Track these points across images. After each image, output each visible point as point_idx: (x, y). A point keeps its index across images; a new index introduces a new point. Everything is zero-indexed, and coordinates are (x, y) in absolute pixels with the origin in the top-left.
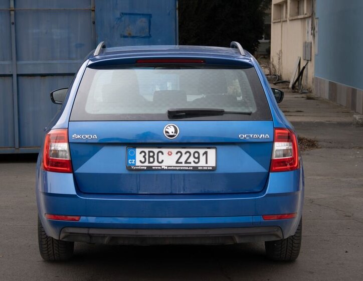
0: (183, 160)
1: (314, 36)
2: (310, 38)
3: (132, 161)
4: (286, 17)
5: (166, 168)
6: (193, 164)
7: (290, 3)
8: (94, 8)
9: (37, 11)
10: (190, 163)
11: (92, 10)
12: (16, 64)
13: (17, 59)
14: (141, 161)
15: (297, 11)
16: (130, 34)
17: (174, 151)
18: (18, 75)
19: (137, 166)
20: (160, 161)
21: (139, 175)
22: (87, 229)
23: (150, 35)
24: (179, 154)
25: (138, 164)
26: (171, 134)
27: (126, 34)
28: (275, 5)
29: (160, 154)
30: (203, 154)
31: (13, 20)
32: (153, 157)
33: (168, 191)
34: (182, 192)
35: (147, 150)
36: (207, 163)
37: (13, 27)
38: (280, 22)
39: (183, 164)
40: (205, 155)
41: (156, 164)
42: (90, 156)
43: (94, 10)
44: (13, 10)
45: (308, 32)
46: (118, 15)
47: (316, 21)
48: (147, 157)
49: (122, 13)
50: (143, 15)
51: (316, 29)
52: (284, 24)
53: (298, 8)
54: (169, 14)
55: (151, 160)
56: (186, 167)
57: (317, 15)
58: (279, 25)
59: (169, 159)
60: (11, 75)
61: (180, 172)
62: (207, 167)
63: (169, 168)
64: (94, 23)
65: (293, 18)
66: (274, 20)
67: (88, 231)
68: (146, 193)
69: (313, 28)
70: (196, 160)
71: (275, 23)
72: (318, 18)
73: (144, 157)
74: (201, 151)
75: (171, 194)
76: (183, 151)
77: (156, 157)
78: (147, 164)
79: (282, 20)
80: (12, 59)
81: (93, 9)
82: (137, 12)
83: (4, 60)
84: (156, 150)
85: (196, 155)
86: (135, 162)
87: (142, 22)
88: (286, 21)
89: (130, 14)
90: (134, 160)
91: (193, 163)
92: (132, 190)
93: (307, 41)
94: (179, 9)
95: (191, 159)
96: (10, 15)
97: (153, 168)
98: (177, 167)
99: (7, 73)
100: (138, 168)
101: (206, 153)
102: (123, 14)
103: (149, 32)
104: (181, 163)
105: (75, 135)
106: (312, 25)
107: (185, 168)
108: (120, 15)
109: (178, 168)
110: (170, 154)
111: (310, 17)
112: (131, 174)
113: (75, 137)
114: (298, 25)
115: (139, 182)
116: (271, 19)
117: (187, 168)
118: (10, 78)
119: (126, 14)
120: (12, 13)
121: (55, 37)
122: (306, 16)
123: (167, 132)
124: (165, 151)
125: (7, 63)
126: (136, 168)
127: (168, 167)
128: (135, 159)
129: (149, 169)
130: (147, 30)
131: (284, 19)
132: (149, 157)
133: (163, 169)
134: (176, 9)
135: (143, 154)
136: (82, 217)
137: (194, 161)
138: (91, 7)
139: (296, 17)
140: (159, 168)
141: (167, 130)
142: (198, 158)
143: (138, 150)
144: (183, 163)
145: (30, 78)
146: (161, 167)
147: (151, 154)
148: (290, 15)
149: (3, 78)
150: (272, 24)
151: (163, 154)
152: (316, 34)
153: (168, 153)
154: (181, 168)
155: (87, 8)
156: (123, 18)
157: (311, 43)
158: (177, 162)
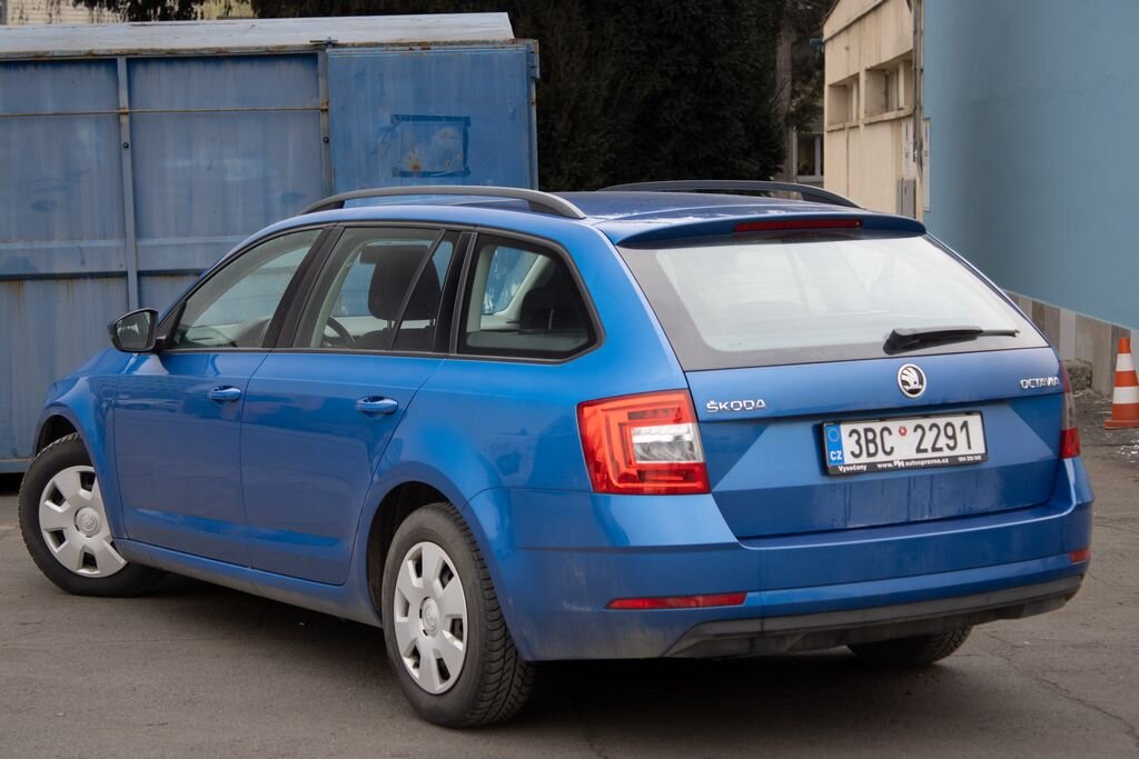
0: (927, 444)
1: (921, 163)
2: (911, 170)
3: (836, 455)
4: (858, 118)
5: (902, 464)
6: (947, 452)
7: (866, 81)
8: (327, 103)
9: (186, 115)
10: (941, 449)
11: (322, 110)
12: (136, 247)
13: (138, 235)
14: (853, 453)
15: (883, 101)
16: (416, 167)
17: (910, 424)
18: (140, 274)
19: (849, 465)
20: (888, 449)
21: (851, 484)
22: (759, 621)
23: (467, 169)
24: (920, 431)
25: (849, 459)
26: (913, 386)
27: (408, 168)
28: (831, 86)
29: (886, 433)
30: (962, 428)
31: (126, 138)
32: (873, 441)
33: (902, 518)
34: (927, 517)
35: (860, 427)
36: (969, 447)
37: (127, 154)
38: (843, 129)
39: (930, 454)
40: (964, 430)
41: (881, 457)
42: (742, 449)
43: (326, 110)
44: (126, 113)
45: (907, 156)
46: (386, 121)
47: (924, 126)
48: (863, 442)
49: (397, 116)
50: (449, 119)
51: (926, 147)
52: (852, 133)
53: (887, 94)
54: (513, 117)
55: (872, 449)
56: (936, 458)
57: (927, 112)
58: (841, 137)
59: (903, 444)
60: (124, 275)
61: (926, 472)
62: (973, 455)
63: (907, 464)
64: (327, 141)
65: (873, 120)
66: (831, 123)
67: (762, 625)
68: (862, 525)
69: (918, 145)
70: (951, 443)
71: (832, 131)
72: (928, 119)
73: (858, 442)
74: (957, 421)
75: (908, 523)
76: (926, 423)
77: (878, 441)
78: (864, 459)
79: (848, 125)
80: (124, 234)
81: (325, 107)
82: (432, 111)
83: (105, 237)
84: (877, 426)
85: (950, 432)
86: (842, 456)
87: (446, 137)
88: (857, 127)
89: (416, 118)
90: (839, 452)
91: (945, 449)
92: (835, 520)
93: (905, 178)
94: (539, 102)
95: (942, 442)
96: (120, 124)
97: (879, 466)
98: (921, 460)
99: (114, 268)
100: (851, 468)
101: (965, 425)
102: (398, 118)
103: (465, 160)
104: (926, 451)
105: (712, 403)
106: (914, 137)
107: (935, 462)
108: (392, 122)
109: (923, 463)
110: (903, 432)
111: (909, 116)
112: (835, 485)
113: (712, 407)
114: (884, 135)
115: (850, 501)
116: (822, 122)
117: (939, 461)
118: (122, 281)
119: (406, 118)
120: (125, 120)
121: (229, 178)
122: (902, 114)
123: (905, 383)
124: (894, 425)
125: (113, 243)
126: (848, 469)
127: (905, 461)
128: (841, 449)
129: (872, 468)
130: (460, 157)
131: (854, 124)
132: (868, 441)
133: (896, 469)
134: (531, 104)
135: (855, 436)
136: (749, 595)
137: (948, 445)
138: (320, 102)
139: (878, 118)
140: (890, 465)
141: (904, 378)
142: (953, 437)
143: (845, 429)
144: (930, 450)
145: (169, 279)
146: (892, 462)
147: (870, 436)
148: (866, 112)
149: (104, 280)
150: (825, 133)
151: (890, 433)
152: (926, 160)
153: (900, 431)
154: (929, 462)
155: (308, 107)
156: (398, 129)
157: (915, 182)
158: (919, 450)
